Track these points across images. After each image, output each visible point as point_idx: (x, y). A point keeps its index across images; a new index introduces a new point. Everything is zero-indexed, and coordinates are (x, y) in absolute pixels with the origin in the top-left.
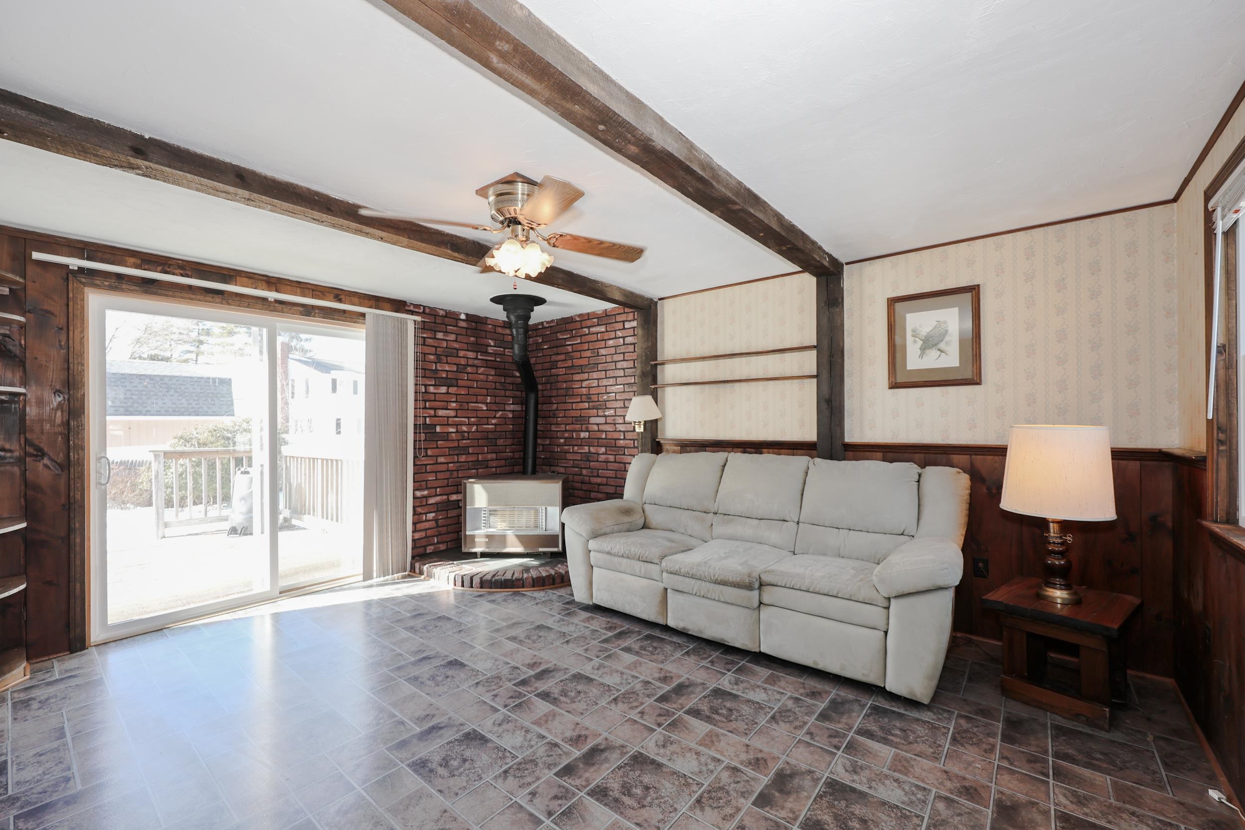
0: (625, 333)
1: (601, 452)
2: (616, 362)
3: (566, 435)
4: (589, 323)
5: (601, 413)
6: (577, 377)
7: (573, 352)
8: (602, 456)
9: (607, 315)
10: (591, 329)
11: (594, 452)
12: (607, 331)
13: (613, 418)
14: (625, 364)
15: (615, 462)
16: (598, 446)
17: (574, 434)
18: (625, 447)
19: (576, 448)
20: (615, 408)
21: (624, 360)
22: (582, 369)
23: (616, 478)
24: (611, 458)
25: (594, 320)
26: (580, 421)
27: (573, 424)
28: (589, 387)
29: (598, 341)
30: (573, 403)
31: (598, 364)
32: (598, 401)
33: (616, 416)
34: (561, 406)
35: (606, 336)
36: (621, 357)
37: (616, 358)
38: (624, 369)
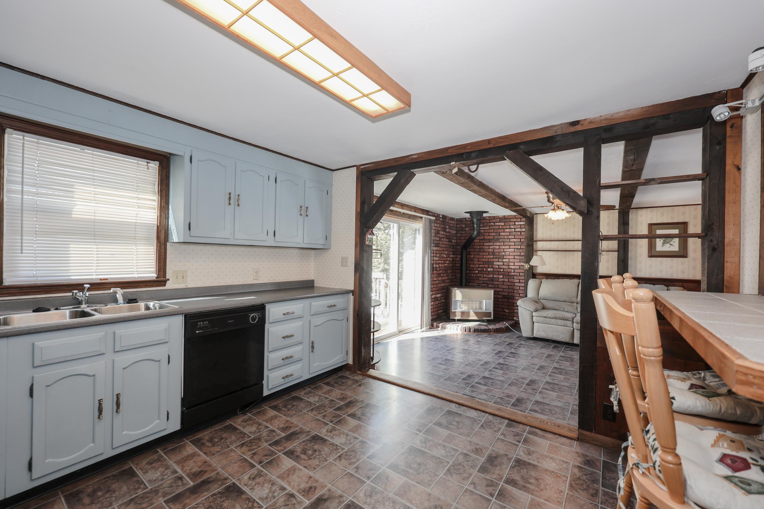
0: (515, 227)
1: (500, 277)
2: (510, 239)
3: (480, 269)
4: (494, 221)
5: (500, 260)
6: (485, 244)
7: (484, 233)
8: (501, 279)
9: (505, 218)
10: (496, 224)
11: (496, 277)
12: (505, 225)
13: (508, 263)
14: (515, 240)
15: (508, 282)
16: (498, 275)
17: (484, 269)
18: (514, 276)
19: (485, 275)
20: (509, 259)
21: (515, 238)
22: (489, 241)
23: (509, 288)
24: (507, 280)
25: (497, 220)
26: (488, 263)
27: (483, 264)
28: (494, 249)
29: (499, 229)
30: (483, 255)
31: (499, 239)
32: (499, 255)
33: (509, 262)
34: (476, 256)
35: (505, 227)
36: (513, 237)
37: (510, 237)
38: (514, 242)
